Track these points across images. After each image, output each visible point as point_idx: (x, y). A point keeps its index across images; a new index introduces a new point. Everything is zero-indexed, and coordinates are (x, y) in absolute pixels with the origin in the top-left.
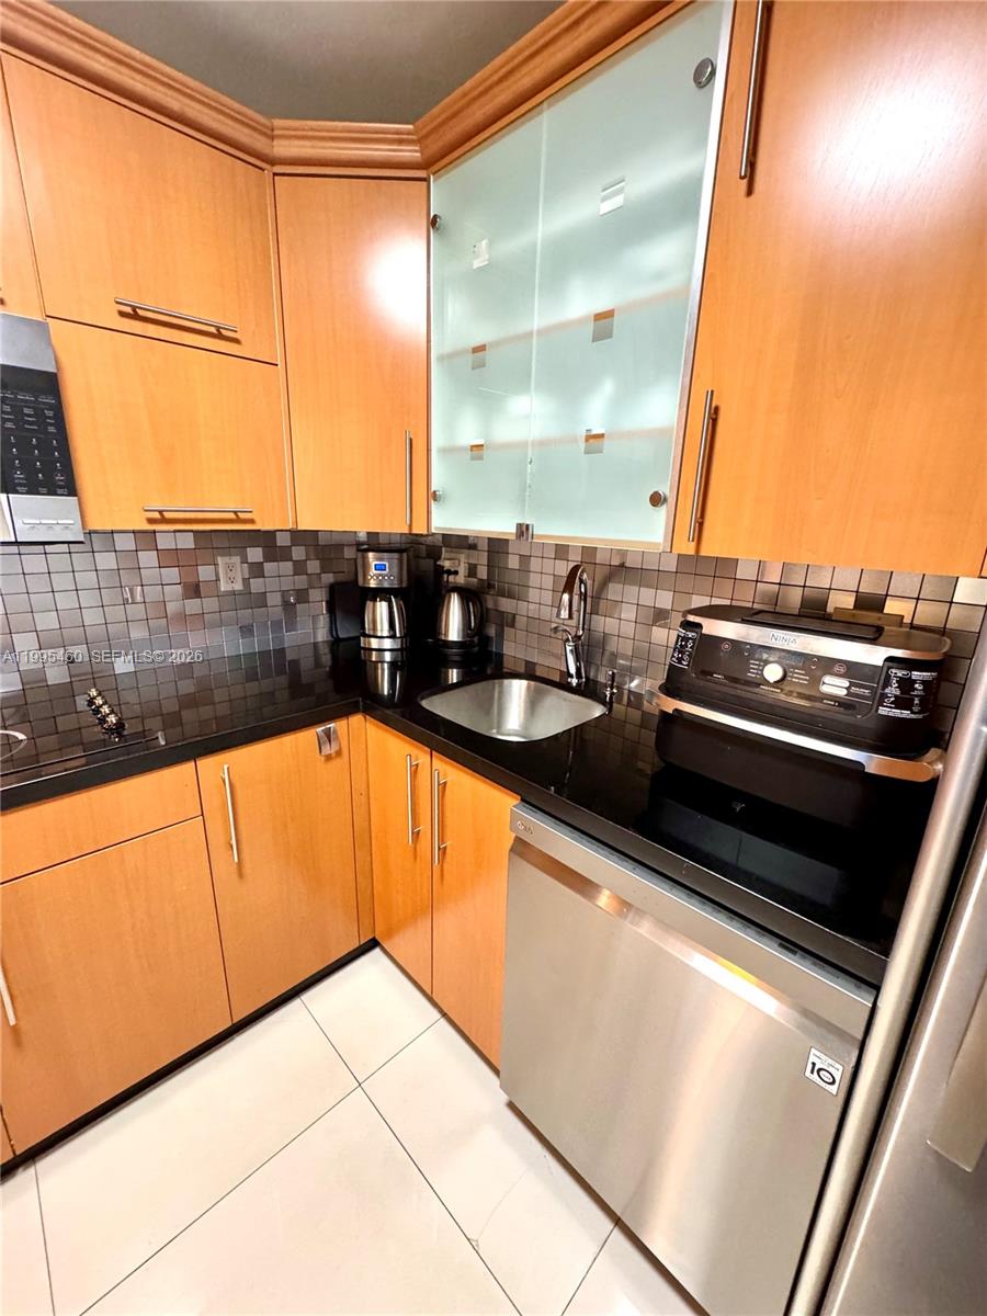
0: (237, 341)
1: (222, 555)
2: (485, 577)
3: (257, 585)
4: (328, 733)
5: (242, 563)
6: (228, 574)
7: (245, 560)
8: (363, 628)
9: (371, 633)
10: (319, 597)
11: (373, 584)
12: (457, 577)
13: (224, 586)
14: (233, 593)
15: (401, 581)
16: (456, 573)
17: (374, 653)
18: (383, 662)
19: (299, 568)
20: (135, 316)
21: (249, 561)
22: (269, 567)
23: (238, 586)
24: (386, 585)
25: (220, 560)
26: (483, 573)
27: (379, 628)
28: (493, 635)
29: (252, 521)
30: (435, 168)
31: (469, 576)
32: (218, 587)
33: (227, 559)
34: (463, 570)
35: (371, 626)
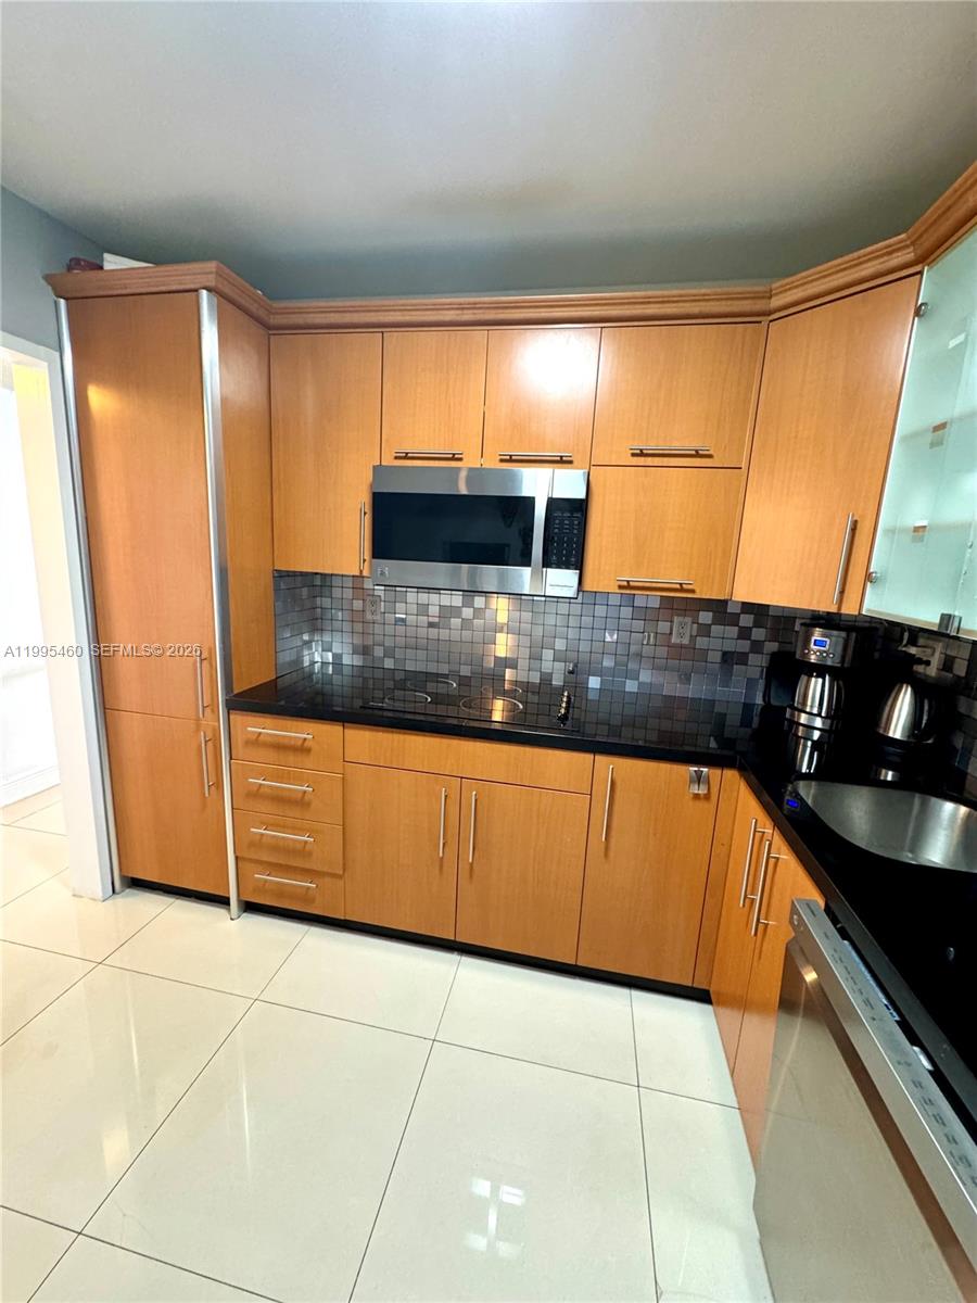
0: (710, 456)
1: (678, 615)
2: (963, 674)
3: (701, 642)
4: (699, 775)
5: (693, 623)
6: (681, 631)
7: (695, 621)
8: (794, 701)
9: (800, 707)
10: (758, 662)
11: (813, 659)
12: (928, 668)
13: (674, 640)
14: (682, 646)
15: (843, 661)
16: (928, 663)
17: (801, 728)
18: (806, 739)
19: (744, 634)
20: (641, 454)
21: (700, 622)
22: (716, 629)
23: (686, 641)
24: (829, 663)
25: (676, 619)
26: (960, 669)
27: (809, 703)
28: (960, 746)
29: (693, 591)
30: (929, 260)
31: (943, 670)
32: (670, 639)
33: (681, 619)
34: (936, 661)
35: (801, 701)
